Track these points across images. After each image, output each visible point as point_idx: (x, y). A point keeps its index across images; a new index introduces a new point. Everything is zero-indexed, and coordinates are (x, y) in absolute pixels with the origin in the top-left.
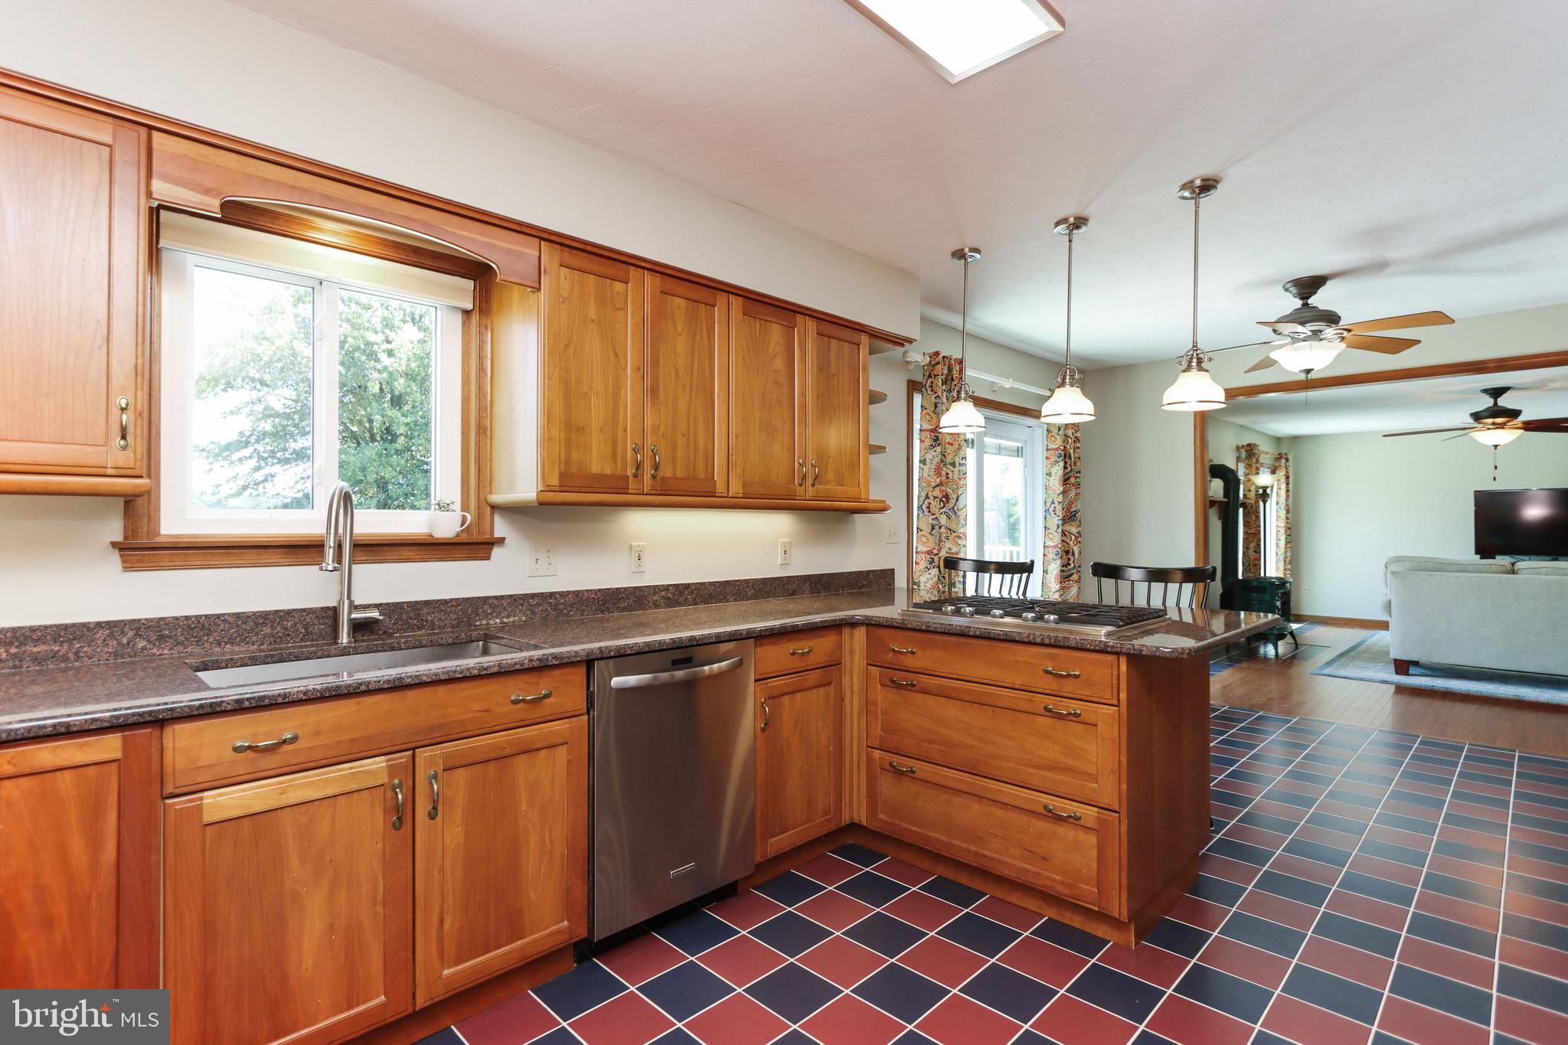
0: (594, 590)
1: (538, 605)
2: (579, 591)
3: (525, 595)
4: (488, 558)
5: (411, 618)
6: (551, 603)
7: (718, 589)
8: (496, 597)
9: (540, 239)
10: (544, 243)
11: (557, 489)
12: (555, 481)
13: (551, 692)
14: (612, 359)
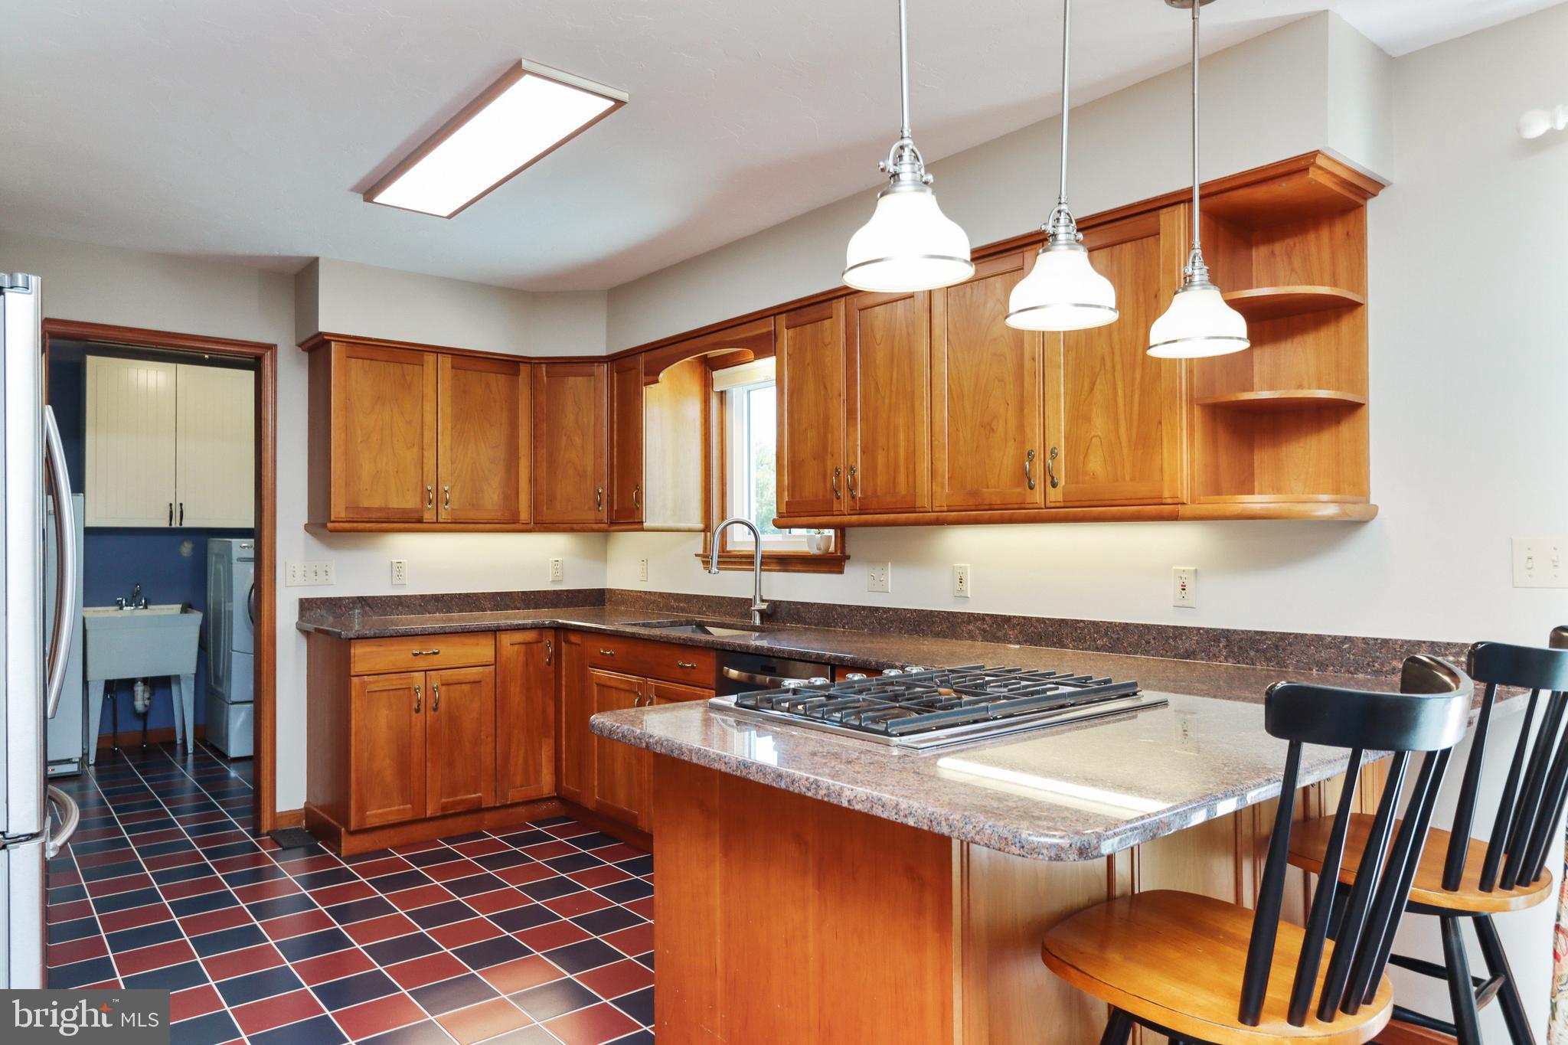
1: (867, 617)
2: (898, 610)
3: (858, 607)
4: (841, 572)
6: (876, 617)
7: (1050, 629)
8: (840, 606)
9: (775, 315)
10: (777, 317)
11: (785, 515)
12: (784, 509)
13: (695, 665)
14: (822, 392)
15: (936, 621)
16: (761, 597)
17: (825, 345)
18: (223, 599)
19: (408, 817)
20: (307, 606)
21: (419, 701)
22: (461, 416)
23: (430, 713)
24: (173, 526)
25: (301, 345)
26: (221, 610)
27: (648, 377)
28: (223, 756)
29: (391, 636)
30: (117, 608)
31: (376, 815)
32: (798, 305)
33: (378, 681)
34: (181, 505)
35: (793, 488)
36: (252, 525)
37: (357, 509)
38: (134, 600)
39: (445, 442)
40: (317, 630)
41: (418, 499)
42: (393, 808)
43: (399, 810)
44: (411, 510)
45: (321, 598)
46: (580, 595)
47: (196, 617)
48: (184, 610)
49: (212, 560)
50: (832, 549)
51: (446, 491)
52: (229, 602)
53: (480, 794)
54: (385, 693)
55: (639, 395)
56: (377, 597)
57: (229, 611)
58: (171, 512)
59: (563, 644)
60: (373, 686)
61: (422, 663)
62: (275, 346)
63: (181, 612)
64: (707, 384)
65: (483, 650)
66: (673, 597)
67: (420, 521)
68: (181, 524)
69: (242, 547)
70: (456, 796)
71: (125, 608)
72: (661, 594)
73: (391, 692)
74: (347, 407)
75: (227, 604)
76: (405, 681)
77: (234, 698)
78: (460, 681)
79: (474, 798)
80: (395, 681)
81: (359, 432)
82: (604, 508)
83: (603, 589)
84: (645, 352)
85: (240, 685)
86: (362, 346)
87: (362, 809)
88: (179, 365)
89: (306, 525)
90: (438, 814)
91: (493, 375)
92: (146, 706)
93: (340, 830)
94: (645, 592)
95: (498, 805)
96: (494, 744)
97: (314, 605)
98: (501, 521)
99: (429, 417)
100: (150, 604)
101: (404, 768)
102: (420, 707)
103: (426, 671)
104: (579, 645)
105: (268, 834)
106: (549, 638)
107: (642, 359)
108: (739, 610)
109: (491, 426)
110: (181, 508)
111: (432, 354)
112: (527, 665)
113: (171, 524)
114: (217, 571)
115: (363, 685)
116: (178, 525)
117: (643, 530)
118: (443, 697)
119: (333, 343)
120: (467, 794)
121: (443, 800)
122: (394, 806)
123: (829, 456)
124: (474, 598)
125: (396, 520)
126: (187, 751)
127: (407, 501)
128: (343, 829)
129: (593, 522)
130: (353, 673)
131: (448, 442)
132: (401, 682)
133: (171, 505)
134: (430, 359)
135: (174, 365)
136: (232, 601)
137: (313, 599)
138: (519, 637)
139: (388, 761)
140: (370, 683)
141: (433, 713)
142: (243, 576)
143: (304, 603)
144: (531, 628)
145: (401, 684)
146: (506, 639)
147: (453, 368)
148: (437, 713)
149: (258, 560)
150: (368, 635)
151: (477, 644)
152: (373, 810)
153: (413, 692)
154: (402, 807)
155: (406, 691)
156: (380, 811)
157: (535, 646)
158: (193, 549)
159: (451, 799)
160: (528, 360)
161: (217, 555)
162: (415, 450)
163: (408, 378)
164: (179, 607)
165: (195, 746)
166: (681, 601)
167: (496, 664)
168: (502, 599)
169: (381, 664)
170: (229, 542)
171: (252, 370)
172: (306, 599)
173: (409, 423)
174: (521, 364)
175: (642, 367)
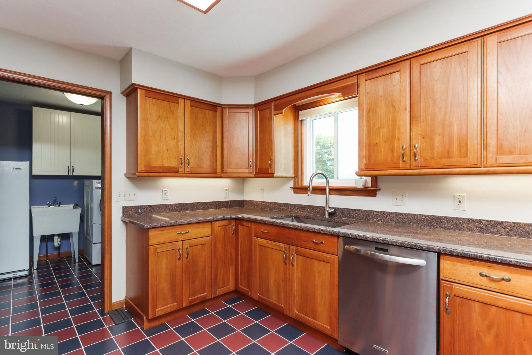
0: (425, 215)
1: (394, 217)
2: (415, 215)
3: (388, 212)
4: (375, 196)
5: (347, 214)
6: (400, 217)
8: (376, 211)
9: (357, 75)
10: (359, 76)
11: (364, 170)
12: (363, 167)
13: (324, 242)
14: (391, 109)
15: (443, 222)
16: (328, 206)
17: (394, 86)
18: (90, 202)
19: (175, 308)
20: (125, 210)
21: (180, 255)
22: (194, 127)
23: (185, 260)
24: (70, 175)
25: (122, 93)
26: (89, 206)
27: (276, 111)
28: (90, 263)
29: (168, 226)
30: (48, 206)
31: (161, 310)
32: (375, 68)
33: (162, 247)
34: (73, 166)
35: (369, 157)
36: (101, 175)
37: (150, 167)
38: (54, 203)
39: (187, 138)
40: (130, 222)
41: (176, 163)
42: (168, 306)
43: (171, 306)
44: (174, 168)
45: (132, 206)
46: (235, 203)
47: (79, 210)
48: (75, 207)
49: (86, 188)
50: (369, 185)
51: (188, 160)
52: (92, 203)
53: (206, 293)
54: (165, 252)
55: (271, 119)
56: (157, 205)
57: (92, 207)
58: (69, 169)
59: (240, 226)
60: (159, 249)
61: (181, 237)
62: (111, 92)
63: (73, 209)
64: (296, 117)
65: (206, 230)
66: (278, 204)
67: (177, 172)
68: (73, 174)
69: (97, 184)
70: (195, 296)
71: (51, 206)
72: (272, 203)
73: (168, 252)
74: (145, 120)
75: (91, 204)
76: (174, 246)
77: (94, 242)
78: (198, 244)
79: (203, 296)
80: (170, 247)
81: (150, 131)
82: (252, 168)
83: (243, 200)
84: (274, 101)
85: (96, 236)
86: (152, 92)
87: (154, 308)
88: (71, 112)
89: (125, 174)
90: (188, 305)
91: (207, 111)
92: (59, 244)
93: (144, 317)
94: (264, 202)
95: (212, 297)
96: (211, 271)
97: (129, 209)
98: (210, 173)
99: (181, 127)
100: (61, 204)
101: (173, 287)
102: (181, 257)
103: (183, 241)
104: (249, 227)
105: (108, 313)
106: (233, 223)
107: (273, 104)
108: (314, 211)
109: (206, 132)
110: (73, 168)
111: (182, 99)
112: (224, 235)
113: (69, 174)
114: (87, 192)
115: (155, 249)
116: (72, 174)
117: (273, 177)
118: (190, 252)
119: (139, 89)
120: (200, 294)
121: (190, 299)
122: (169, 305)
123: (396, 140)
124: (196, 205)
125: (167, 172)
126: (76, 261)
127: (172, 163)
128: (145, 317)
129: (248, 173)
130: (150, 244)
131: (189, 138)
132: (172, 247)
133: (69, 166)
134: (181, 101)
135: (70, 112)
136: (93, 203)
137: (128, 207)
138: (221, 223)
139: (166, 284)
140: (158, 248)
141: (186, 259)
142: (97, 194)
143: (124, 209)
144: (226, 219)
145: (172, 248)
146: (217, 224)
147: (191, 106)
148: (188, 259)
149: (103, 188)
150: (158, 226)
151: (205, 227)
152: (159, 308)
153: (177, 251)
154: (172, 304)
155: (174, 250)
156: (163, 308)
157: (227, 226)
158: (78, 183)
159: (194, 298)
160: (220, 105)
161: (87, 186)
162: (175, 141)
163: (172, 109)
164: (72, 206)
165: (79, 258)
166: (282, 206)
167: (212, 236)
168: (206, 205)
169: (163, 240)
170: (92, 181)
171: (100, 116)
172: (126, 207)
173: (172, 129)
174: (218, 107)
175: (273, 107)
